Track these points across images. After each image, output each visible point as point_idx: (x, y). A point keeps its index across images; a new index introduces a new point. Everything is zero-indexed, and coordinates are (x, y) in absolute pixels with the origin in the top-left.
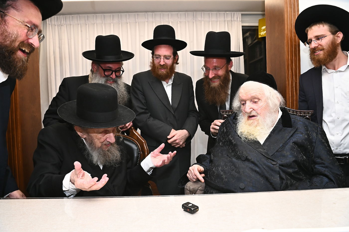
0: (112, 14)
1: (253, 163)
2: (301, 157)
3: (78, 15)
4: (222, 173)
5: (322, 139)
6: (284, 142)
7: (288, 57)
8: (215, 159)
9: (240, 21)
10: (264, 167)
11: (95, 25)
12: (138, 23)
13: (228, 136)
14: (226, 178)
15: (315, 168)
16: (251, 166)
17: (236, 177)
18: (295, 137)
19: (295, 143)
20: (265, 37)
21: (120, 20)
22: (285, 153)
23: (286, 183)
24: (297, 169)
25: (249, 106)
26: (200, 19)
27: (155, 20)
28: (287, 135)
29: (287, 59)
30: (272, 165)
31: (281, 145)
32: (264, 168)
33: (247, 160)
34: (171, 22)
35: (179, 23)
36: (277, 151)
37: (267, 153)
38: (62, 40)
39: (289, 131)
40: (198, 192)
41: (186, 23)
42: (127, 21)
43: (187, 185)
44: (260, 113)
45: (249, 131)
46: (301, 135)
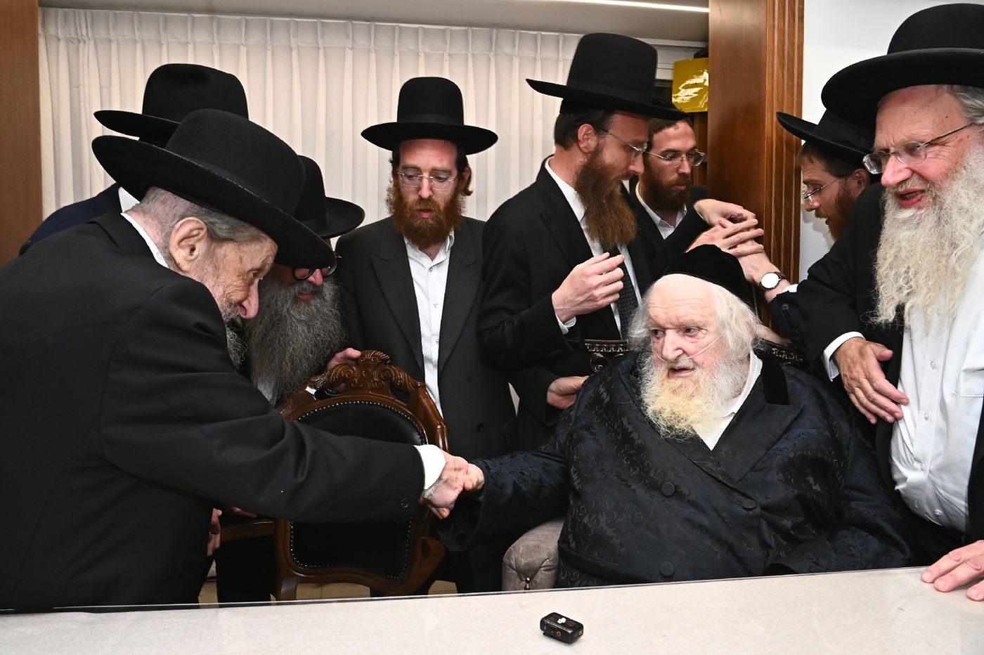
0: (243, 18)
1: (693, 504)
3: (135, 13)
4: (610, 532)
8: (587, 489)
10: (724, 515)
12: (325, 51)
13: (619, 417)
14: (622, 546)
16: (688, 511)
17: (648, 544)
18: (799, 436)
21: (269, 38)
25: (673, 343)
26: (507, 50)
27: (375, 44)
28: (775, 424)
30: (745, 511)
32: (723, 520)
33: (677, 494)
34: (425, 53)
35: (446, 57)
36: (753, 469)
37: (726, 475)
38: (82, 87)
39: (781, 416)
40: (542, 573)
41: (467, 58)
42: (290, 42)
43: (511, 553)
44: (703, 364)
45: (676, 410)
46: (814, 432)
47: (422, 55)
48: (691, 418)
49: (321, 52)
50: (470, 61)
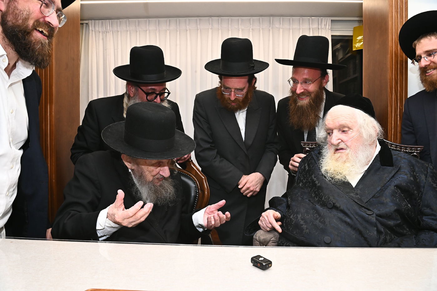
0: (168, 19)
1: (343, 212)
2: (405, 205)
3: (127, 20)
4: (302, 222)
5: (433, 184)
6: (382, 185)
7: (391, 76)
8: (294, 203)
9: (329, 29)
10: (357, 217)
11: (148, 32)
12: (200, 31)
13: (311, 175)
14: (307, 229)
15: (423, 221)
16: (341, 215)
17: (320, 228)
18: (397, 179)
19: (397, 186)
20: (362, 49)
21: (178, 26)
22: (384, 200)
23: (385, 239)
24: (400, 221)
25: (336, 136)
26: (277, 26)
27: (221, 26)
28: (386, 175)
29: (390, 79)
30: (367, 215)
31: (378, 189)
32: (357, 219)
33: (334, 207)
34: (242, 29)
35: (251, 30)
36: (373, 197)
37: (360, 200)
38: (107, 50)
39: (389, 171)
40: (271, 244)
41: (260, 30)
42: (187, 28)
43: (257, 234)
44: (351, 146)
45: (336, 169)
46: (406, 177)
47: (240, 30)
48: (344, 173)
49: (199, 31)
50: (261, 31)
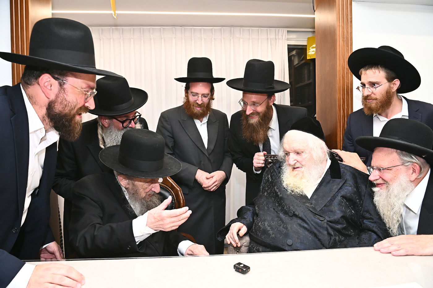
0: (132, 28)
1: (301, 218)
2: (349, 212)
4: (269, 228)
6: (332, 195)
7: (339, 96)
8: (261, 212)
9: (285, 39)
10: (312, 223)
11: (112, 40)
13: (274, 187)
14: (273, 234)
15: (364, 223)
16: (300, 221)
17: (283, 233)
18: (344, 190)
19: (343, 197)
20: (315, 59)
21: (142, 35)
22: (333, 209)
23: (335, 239)
24: (346, 225)
25: (293, 158)
26: (238, 36)
27: (184, 35)
28: (335, 187)
29: (339, 99)
30: (320, 221)
31: (329, 199)
32: (312, 224)
33: (295, 215)
34: (204, 38)
35: (213, 40)
36: (325, 206)
37: (314, 208)
39: (337, 183)
41: (221, 40)
42: (150, 36)
46: (350, 188)
47: (203, 39)
48: (301, 187)
49: (163, 40)
50: (223, 40)
